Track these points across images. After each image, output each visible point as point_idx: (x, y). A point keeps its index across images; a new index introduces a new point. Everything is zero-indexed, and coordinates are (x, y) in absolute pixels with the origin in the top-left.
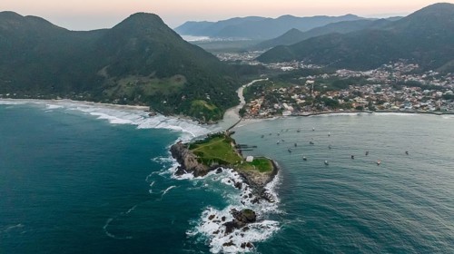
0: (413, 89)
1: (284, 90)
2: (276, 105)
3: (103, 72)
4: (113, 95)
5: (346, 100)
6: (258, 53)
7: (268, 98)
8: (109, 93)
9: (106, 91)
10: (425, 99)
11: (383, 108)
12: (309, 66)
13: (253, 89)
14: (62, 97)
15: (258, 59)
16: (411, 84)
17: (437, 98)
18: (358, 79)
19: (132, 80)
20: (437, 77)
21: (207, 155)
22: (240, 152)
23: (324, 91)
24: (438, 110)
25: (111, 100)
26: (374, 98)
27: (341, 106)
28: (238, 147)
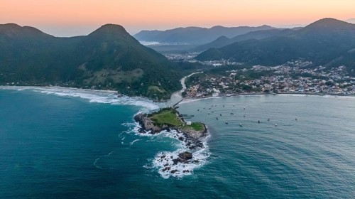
0: (306, 79)
1: (214, 79)
2: (208, 90)
3: (83, 67)
4: (91, 83)
5: (258, 86)
6: (196, 54)
7: (202, 85)
8: (88, 81)
9: (85, 80)
10: (313, 85)
11: (283, 91)
12: (234, 63)
13: (192, 78)
14: (53, 85)
15: (196, 58)
16: (306, 75)
17: (322, 84)
18: (268, 72)
19: (104, 72)
20: (324, 70)
21: (160, 121)
22: (182, 119)
23: (243, 80)
24: (321, 92)
25: (90, 87)
26: (278, 84)
27: (254, 90)
28: (181, 116)
